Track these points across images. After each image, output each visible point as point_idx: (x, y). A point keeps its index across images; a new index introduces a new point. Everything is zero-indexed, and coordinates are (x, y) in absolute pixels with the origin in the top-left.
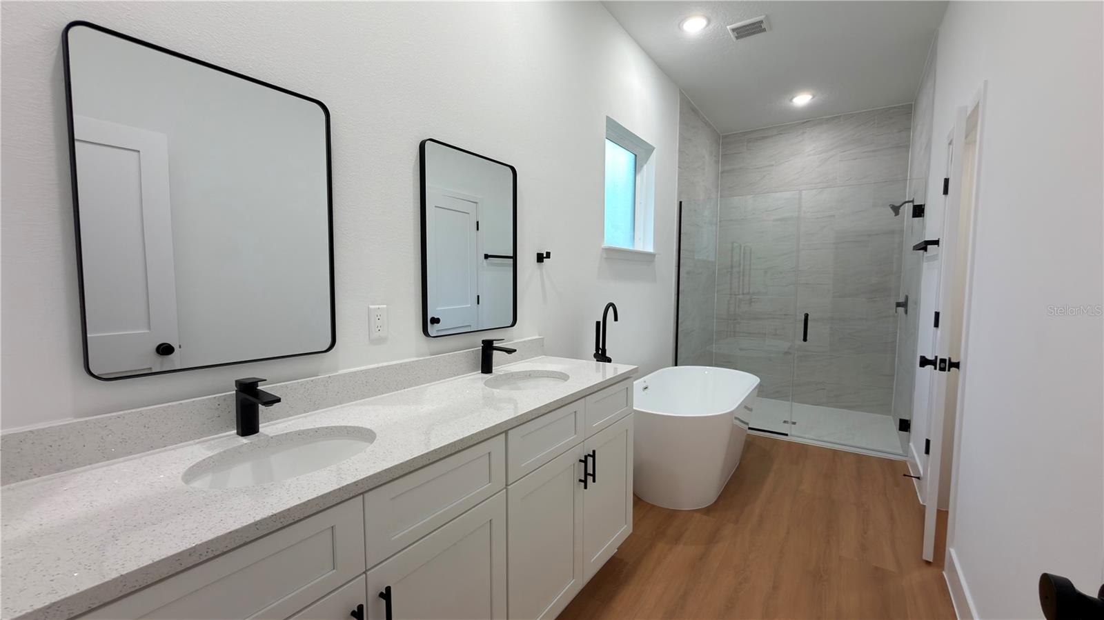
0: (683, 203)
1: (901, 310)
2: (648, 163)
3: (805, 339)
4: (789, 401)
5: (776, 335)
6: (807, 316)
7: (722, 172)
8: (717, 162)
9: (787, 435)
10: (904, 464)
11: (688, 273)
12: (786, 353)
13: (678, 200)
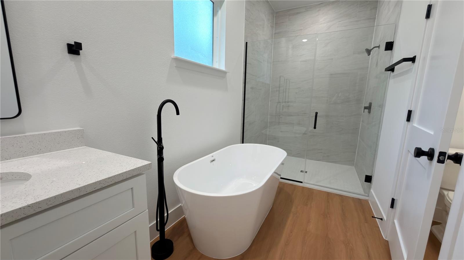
0: (248, 43)
1: (366, 111)
2: (221, 9)
3: (315, 128)
4: (304, 158)
5: (299, 124)
6: (317, 113)
7: (275, 34)
8: (272, 27)
9: (302, 182)
10: (367, 201)
11: (252, 88)
12: (304, 134)
13: (245, 41)
